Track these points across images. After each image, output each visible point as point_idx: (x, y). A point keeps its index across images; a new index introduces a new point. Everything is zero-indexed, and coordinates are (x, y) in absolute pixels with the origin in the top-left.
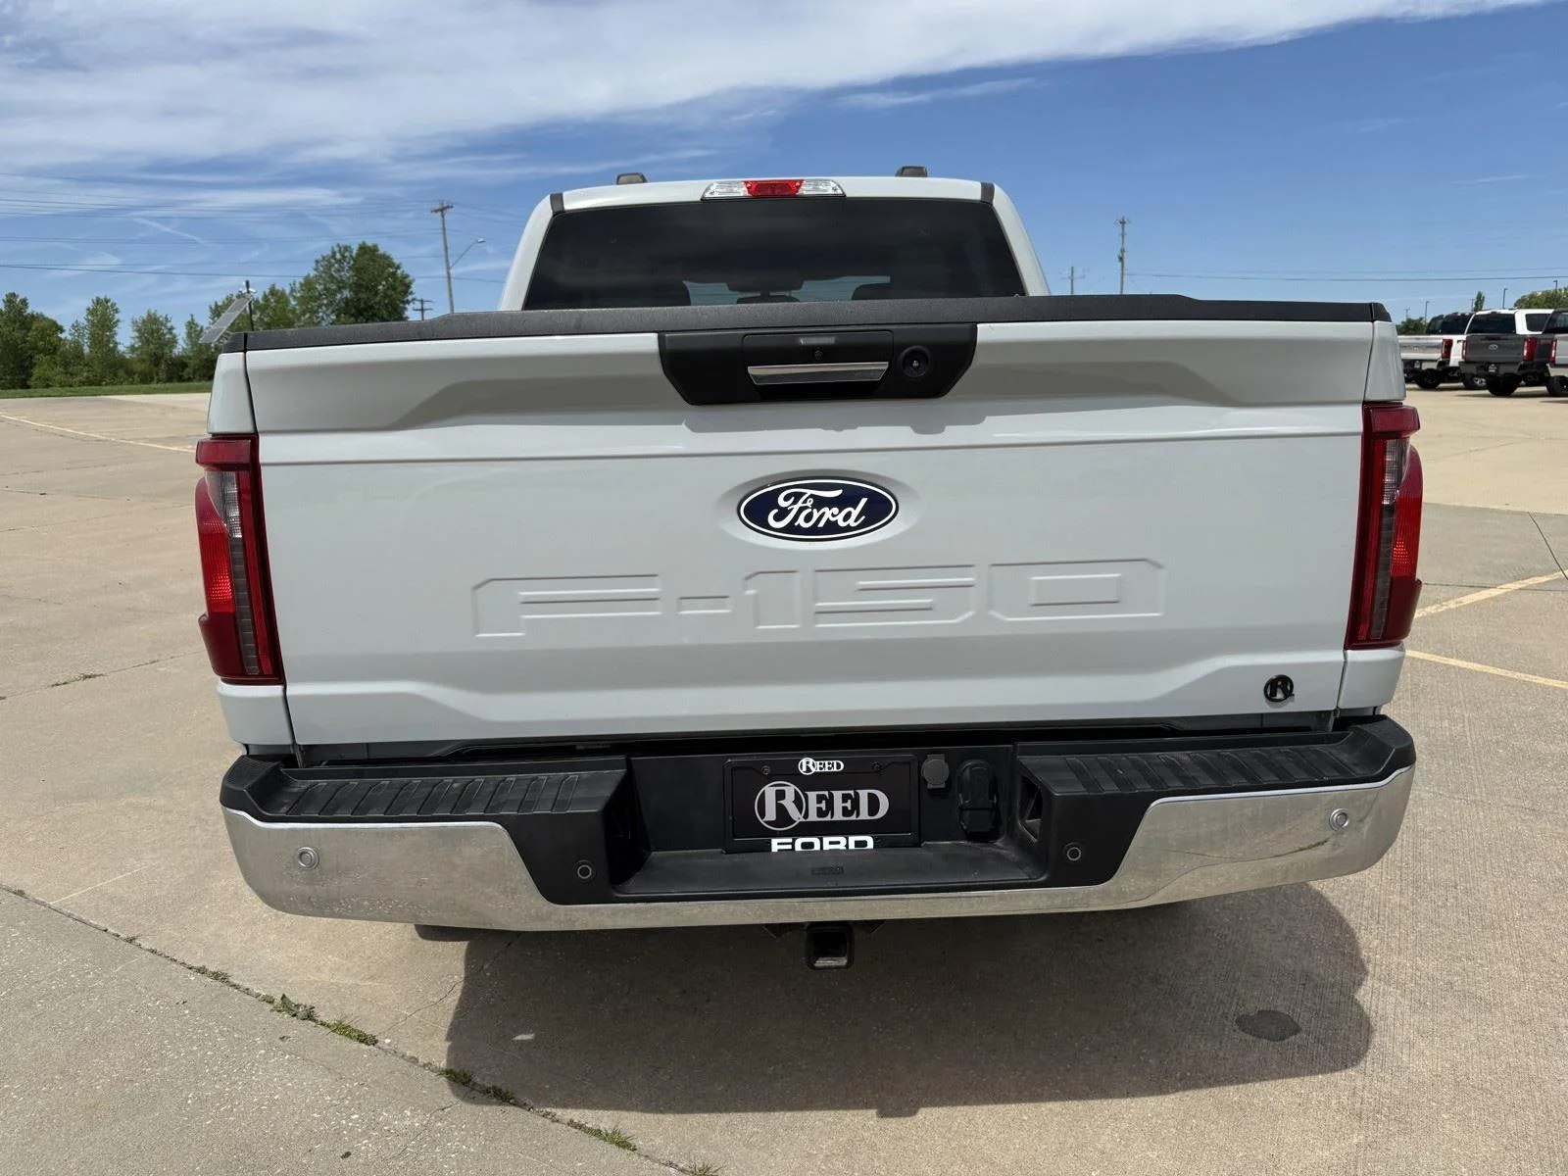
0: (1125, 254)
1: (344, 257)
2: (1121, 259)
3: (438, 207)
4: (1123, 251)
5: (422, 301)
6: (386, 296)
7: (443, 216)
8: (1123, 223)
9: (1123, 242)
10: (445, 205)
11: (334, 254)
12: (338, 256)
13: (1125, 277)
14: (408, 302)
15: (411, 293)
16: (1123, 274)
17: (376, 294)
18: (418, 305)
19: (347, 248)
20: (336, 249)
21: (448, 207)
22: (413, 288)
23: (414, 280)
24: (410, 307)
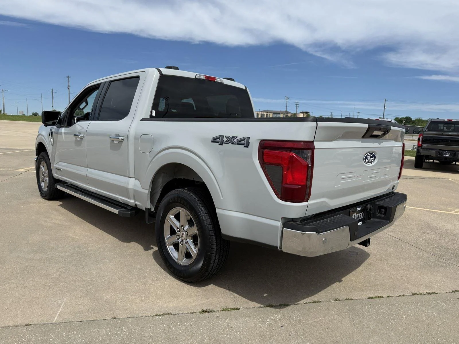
0: (70, 87)
2: (68, 89)
4: (69, 86)
8: (68, 78)
9: (69, 83)
13: (70, 94)
16: (69, 93)
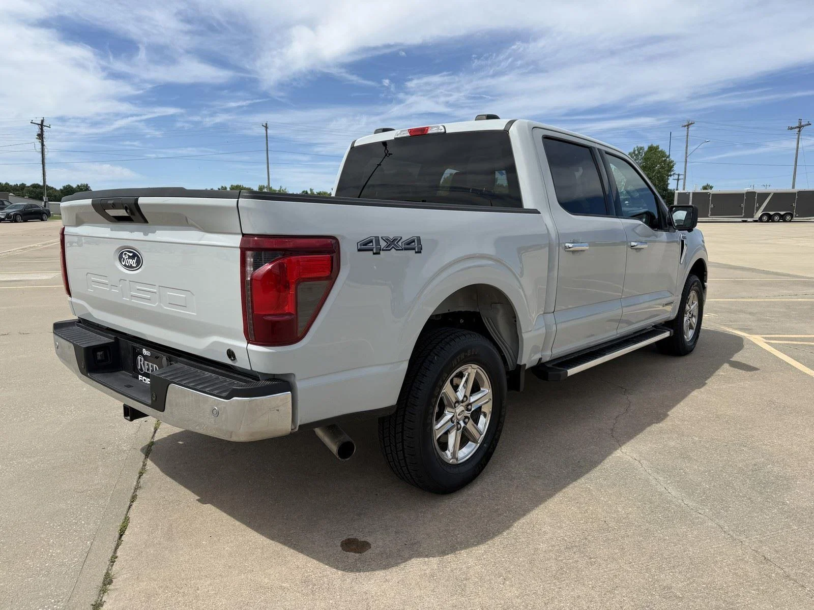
1: (639, 153)
3: (686, 124)
5: (679, 175)
6: (659, 172)
7: (688, 129)
10: (690, 123)
11: (634, 151)
12: (636, 152)
14: (671, 175)
15: (673, 171)
17: (654, 171)
18: (676, 177)
19: (641, 148)
20: (636, 149)
21: (692, 123)
22: (675, 168)
23: (675, 164)
24: (671, 178)
